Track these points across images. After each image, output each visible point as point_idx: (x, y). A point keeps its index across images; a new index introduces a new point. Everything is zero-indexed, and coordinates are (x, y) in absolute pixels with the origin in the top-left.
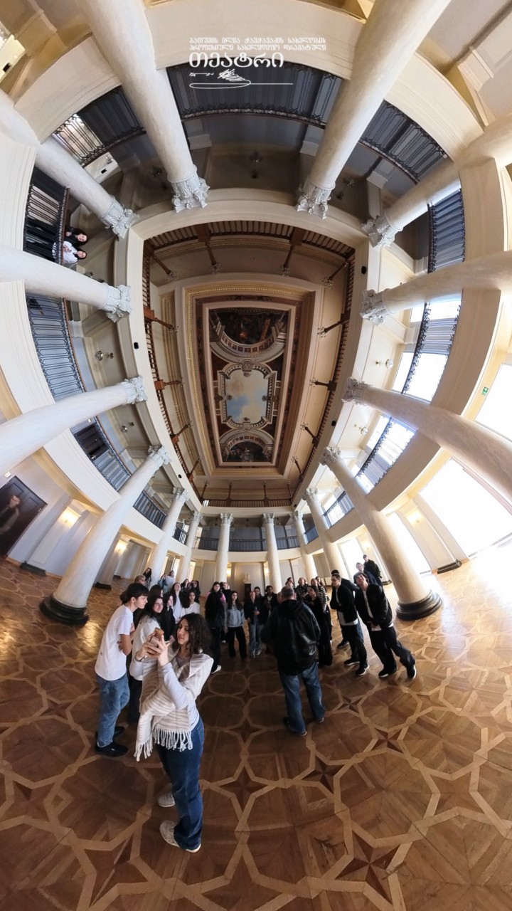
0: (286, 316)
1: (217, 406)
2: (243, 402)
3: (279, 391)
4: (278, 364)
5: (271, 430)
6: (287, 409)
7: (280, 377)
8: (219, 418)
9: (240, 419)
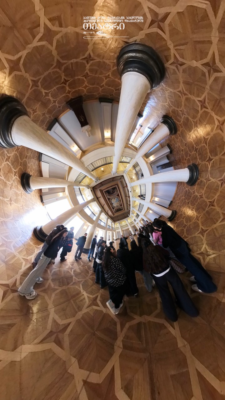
0: (115, 213)
1: (120, 199)
2: (116, 202)
3: (111, 205)
4: (113, 208)
5: (109, 199)
6: (108, 204)
7: (112, 207)
8: (119, 197)
9: (116, 198)
